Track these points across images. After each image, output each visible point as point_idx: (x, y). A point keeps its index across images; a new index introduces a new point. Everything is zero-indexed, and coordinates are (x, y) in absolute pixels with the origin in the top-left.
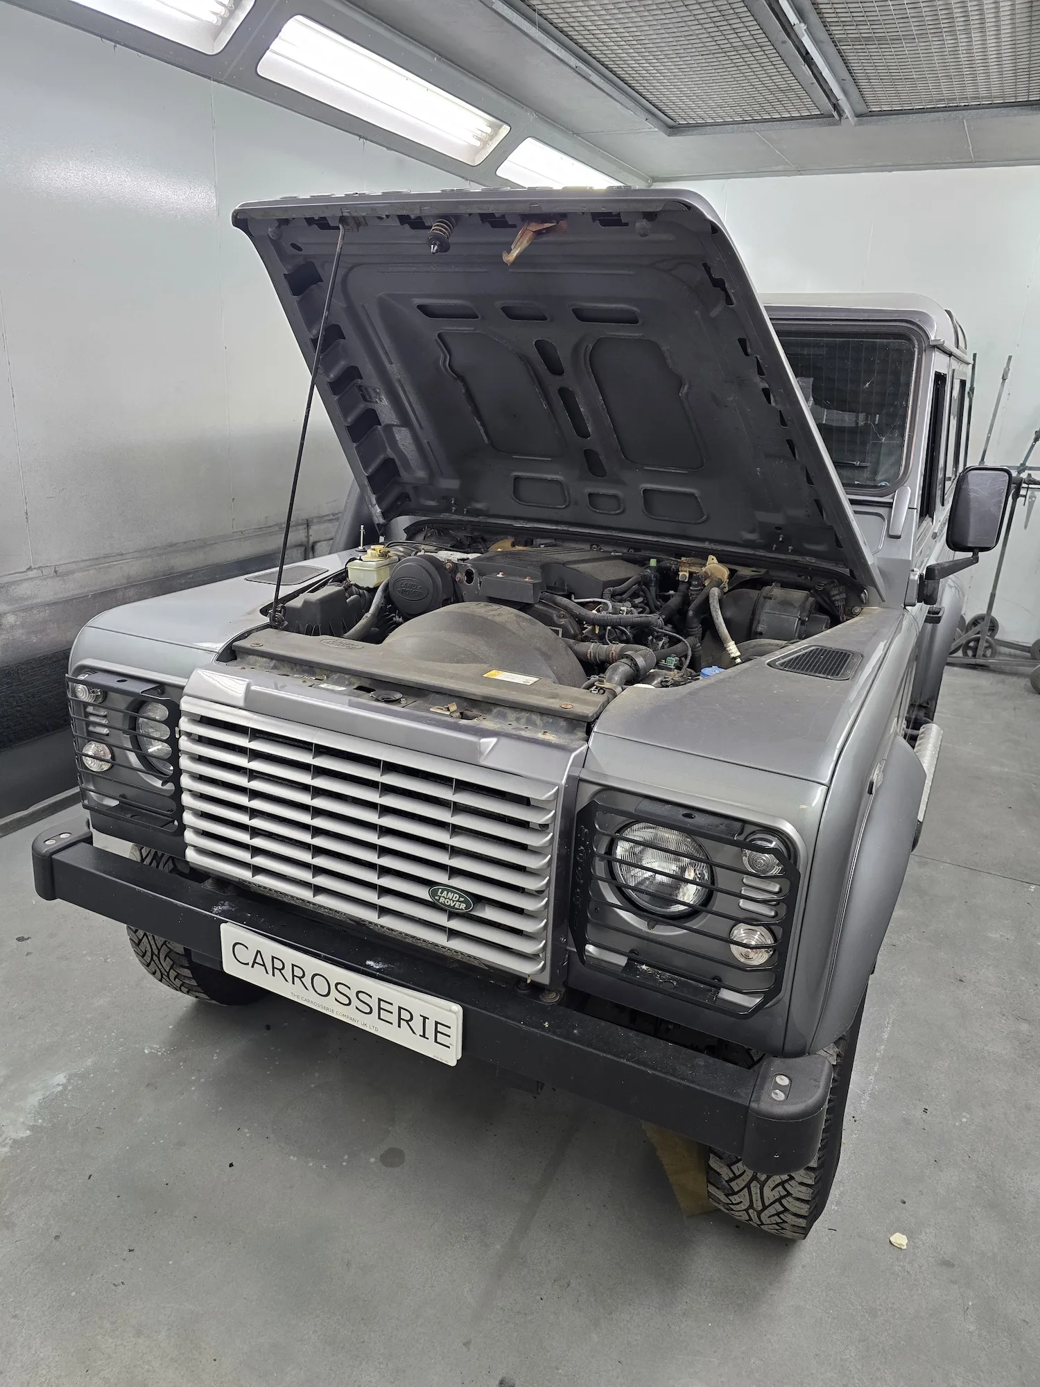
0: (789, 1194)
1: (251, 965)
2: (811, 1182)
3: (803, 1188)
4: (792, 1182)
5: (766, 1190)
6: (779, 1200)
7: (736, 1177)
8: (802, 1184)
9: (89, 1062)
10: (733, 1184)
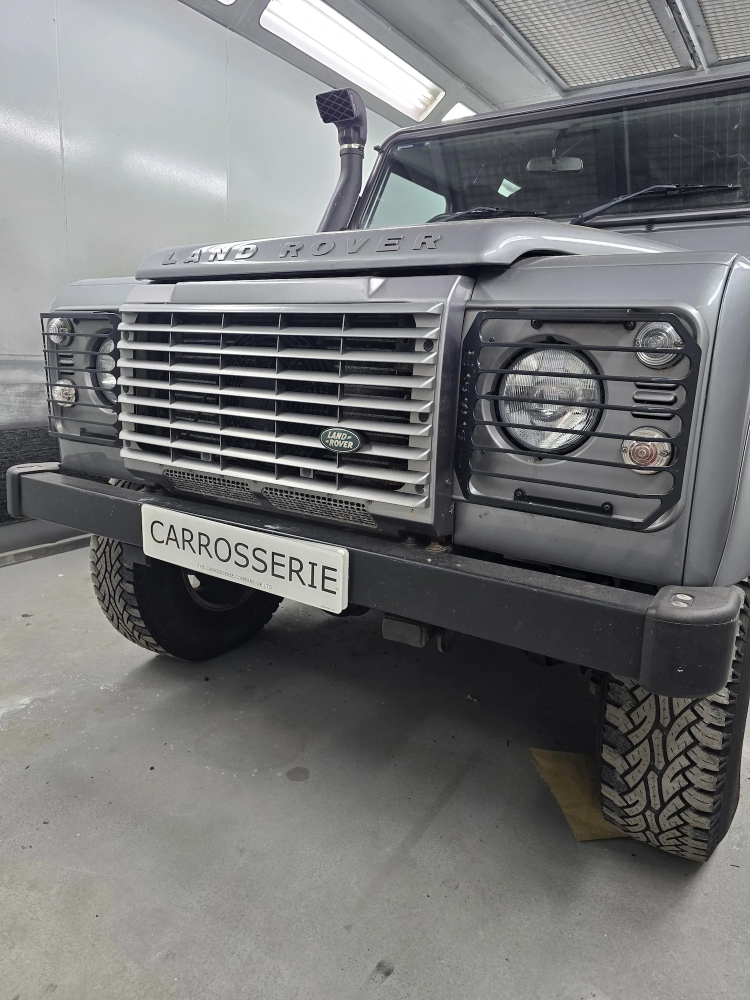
0: (690, 784)
1: (165, 542)
2: (715, 768)
3: (706, 777)
4: (694, 770)
5: (666, 781)
6: (679, 794)
7: (632, 769)
8: (705, 770)
9: (53, 692)
10: (628, 778)
